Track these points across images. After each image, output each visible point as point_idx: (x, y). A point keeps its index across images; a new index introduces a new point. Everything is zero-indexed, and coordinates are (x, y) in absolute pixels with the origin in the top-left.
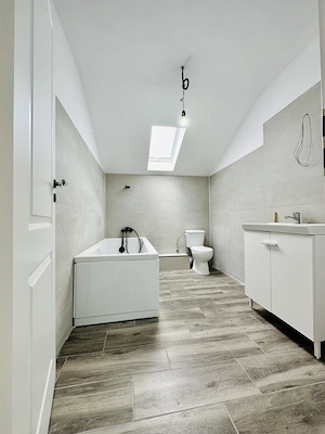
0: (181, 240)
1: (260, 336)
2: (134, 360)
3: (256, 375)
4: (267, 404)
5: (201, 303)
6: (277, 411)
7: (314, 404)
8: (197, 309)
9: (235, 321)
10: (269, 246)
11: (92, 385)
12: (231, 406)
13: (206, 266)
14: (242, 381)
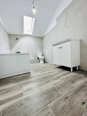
0: (36, 55)
1: (59, 71)
2: (22, 82)
3: (59, 77)
4: (63, 81)
5: (43, 68)
6: (66, 82)
7: (73, 79)
8: (42, 69)
9: (52, 70)
10: (60, 48)
11: (6, 92)
12: (54, 84)
13: (43, 61)
14: (56, 79)
